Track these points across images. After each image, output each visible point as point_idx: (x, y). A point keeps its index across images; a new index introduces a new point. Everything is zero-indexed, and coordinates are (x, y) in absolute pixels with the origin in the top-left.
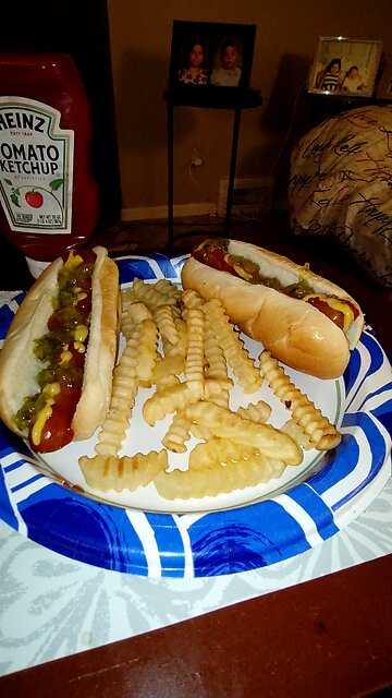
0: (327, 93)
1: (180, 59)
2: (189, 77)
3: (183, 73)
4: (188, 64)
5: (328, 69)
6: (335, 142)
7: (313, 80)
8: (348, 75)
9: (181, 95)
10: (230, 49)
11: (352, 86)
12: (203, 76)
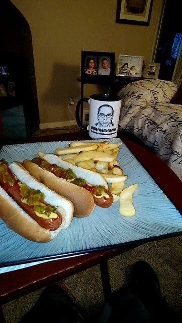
0: (123, 75)
1: (85, 65)
2: (89, 72)
3: (87, 70)
4: (88, 67)
5: (123, 67)
6: (130, 94)
7: (118, 71)
8: (131, 69)
9: (86, 79)
10: (105, 61)
11: (133, 73)
12: (95, 71)
